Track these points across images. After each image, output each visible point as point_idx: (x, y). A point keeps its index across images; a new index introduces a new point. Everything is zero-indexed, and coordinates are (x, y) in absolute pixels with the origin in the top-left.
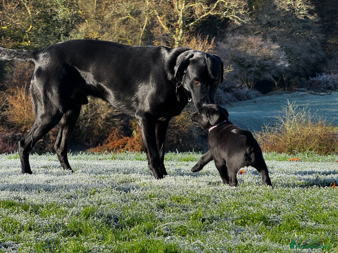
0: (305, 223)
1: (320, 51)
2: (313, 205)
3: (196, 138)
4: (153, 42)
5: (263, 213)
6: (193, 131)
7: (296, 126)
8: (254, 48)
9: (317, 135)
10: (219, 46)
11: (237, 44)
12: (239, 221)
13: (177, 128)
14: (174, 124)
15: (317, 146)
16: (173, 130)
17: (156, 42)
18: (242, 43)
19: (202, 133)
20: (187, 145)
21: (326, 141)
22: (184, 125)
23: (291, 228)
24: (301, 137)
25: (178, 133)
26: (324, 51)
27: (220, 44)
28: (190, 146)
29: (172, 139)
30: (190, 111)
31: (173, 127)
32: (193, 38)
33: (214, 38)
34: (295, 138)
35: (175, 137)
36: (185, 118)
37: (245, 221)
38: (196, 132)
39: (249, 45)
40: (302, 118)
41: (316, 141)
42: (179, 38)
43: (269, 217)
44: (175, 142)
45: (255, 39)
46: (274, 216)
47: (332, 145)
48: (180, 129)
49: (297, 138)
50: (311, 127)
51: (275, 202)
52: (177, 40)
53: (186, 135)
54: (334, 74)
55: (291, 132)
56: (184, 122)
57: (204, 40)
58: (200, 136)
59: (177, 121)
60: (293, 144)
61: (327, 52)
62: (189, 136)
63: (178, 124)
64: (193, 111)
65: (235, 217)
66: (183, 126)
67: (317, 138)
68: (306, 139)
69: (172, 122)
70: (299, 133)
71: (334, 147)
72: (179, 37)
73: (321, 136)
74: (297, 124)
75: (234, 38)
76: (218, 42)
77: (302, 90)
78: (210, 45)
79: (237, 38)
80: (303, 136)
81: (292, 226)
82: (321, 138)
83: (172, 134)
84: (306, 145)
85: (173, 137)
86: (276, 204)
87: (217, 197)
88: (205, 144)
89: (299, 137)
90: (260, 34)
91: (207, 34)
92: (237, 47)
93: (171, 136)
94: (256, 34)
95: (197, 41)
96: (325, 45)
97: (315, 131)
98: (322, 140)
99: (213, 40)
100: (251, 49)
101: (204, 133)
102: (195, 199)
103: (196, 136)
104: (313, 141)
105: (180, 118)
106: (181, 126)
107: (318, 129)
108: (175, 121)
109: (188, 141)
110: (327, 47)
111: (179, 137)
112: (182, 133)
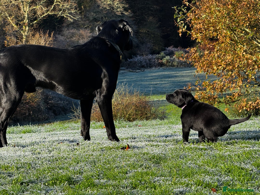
0: (98, 181)
1: (134, 39)
2: (108, 166)
3: (43, 110)
4: (6, 37)
5: (69, 174)
6: (41, 105)
7: (118, 98)
8: (85, 38)
9: (133, 104)
10: (57, 38)
11: (71, 35)
12: (51, 182)
13: (28, 103)
14: (26, 100)
15: (134, 111)
16: (25, 105)
17: (8, 37)
18: (75, 35)
19: (48, 106)
20: (36, 116)
21: (141, 107)
22: (33, 100)
23: (88, 185)
24: (121, 106)
25: (29, 107)
26: (138, 39)
27: (58, 37)
28: (39, 117)
29: (25, 112)
30: (38, 89)
31: (25, 103)
32: (36, 33)
33: (53, 32)
34: (117, 106)
35: (27, 110)
36: (34, 95)
37: (55, 181)
38: (43, 105)
39: (81, 37)
40: (122, 91)
41: (133, 108)
42: (26, 34)
43: (74, 178)
44: (27, 114)
45: (85, 31)
46: (77, 177)
47: (145, 111)
48: (30, 104)
49: (119, 106)
50: (128, 98)
51: (80, 165)
52: (24, 35)
53: (35, 108)
54: (146, 56)
55: (114, 102)
56: (33, 98)
57: (45, 34)
58: (46, 108)
59: (27, 98)
60: (115, 111)
61: (140, 39)
62: (38, 109)
63: (29, 100)
64: (40, 89)
65: (48, 179)
66: (33, 102)
67: (134, 105)
68: (126, 107)
69: (24, 99)
70: (120, 102)
71: (146, 112)
72: (26, 32)
73: (136, 104)
74: (118, 96)
75: (69, 31)
76: (56, 35)
77: (123, 69)
78: (51, 38)
79: (71, 31)
80: (123, 105)
81: (89, 184)
82: (136, 105)
83: (25, 108)
84: (125, 112)
85: (25, 110)
86: (81, 166)
87: (37, 164)
88: (51, 114)
89: (120, 106)
90: (88, 28)
91: (48, 29)
92: (71, 38)
93: (24, 109)
94: (86, 28)
95: (40, 35)
96: (138, 34)
97: (132, 101)
98: (137, 107)
99: (52, 34)
100: (82, 40)
101: (49, 105)
102: (19, 167)
103: (43, 109)
104: (131, 108)
105: (30, 95)
106: (31, 101)
107: (134, 99)
108: (26, 98)
109: (37, 113)
110: (139, 35)
111: (30, 110)
112: (32, 107)
